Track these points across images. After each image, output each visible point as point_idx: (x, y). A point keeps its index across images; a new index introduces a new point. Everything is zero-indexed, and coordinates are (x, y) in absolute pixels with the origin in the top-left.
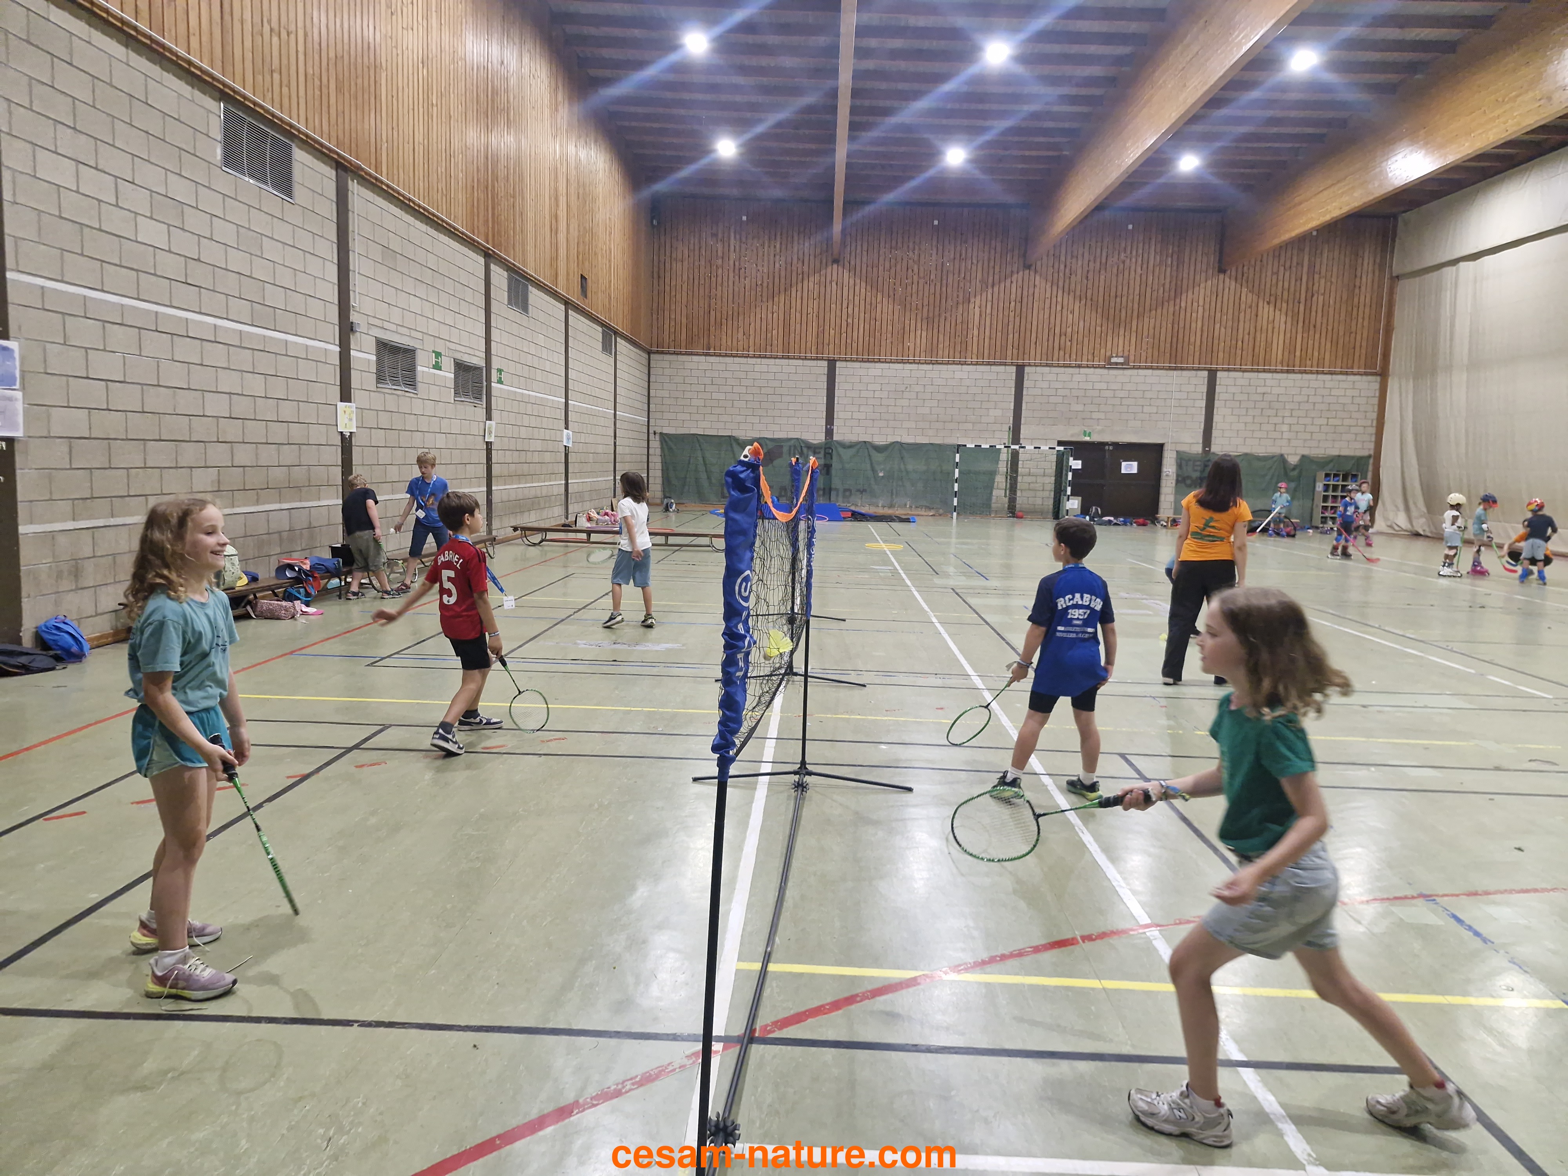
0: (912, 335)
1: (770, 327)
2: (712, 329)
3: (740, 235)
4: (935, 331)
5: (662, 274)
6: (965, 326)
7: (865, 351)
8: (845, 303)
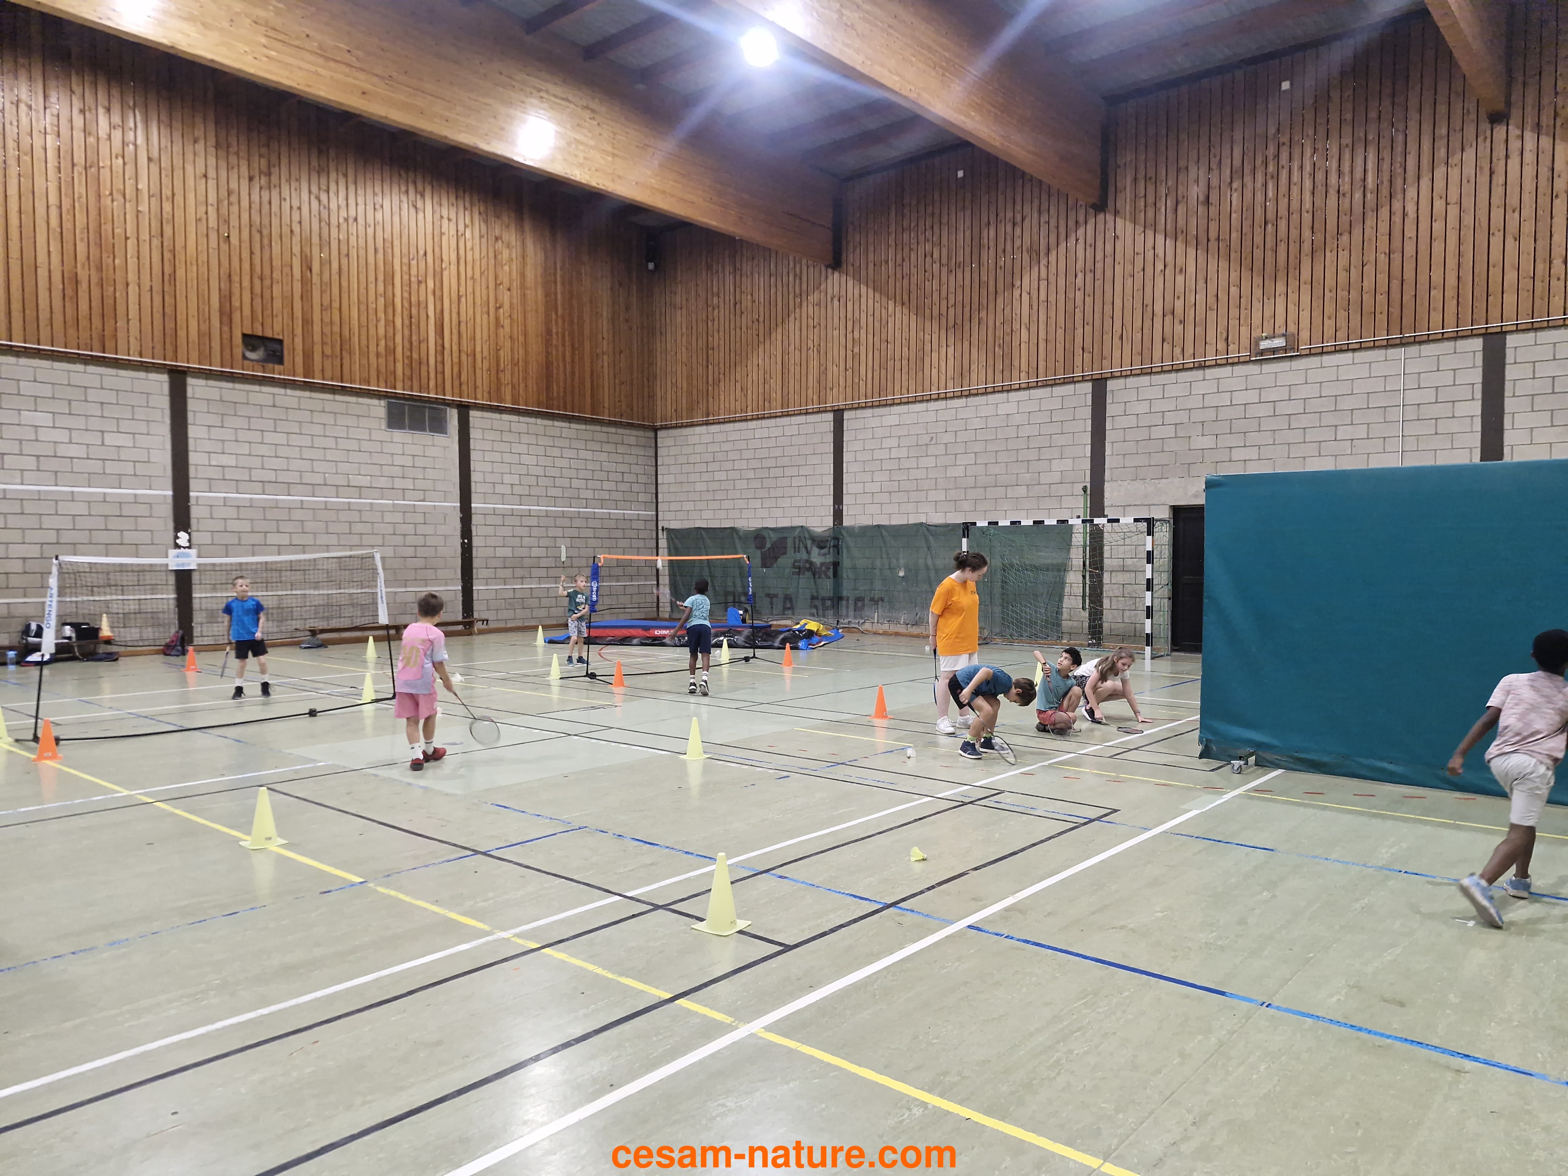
1: (768, 376)
7: (876, 389)
8: (850, 324)
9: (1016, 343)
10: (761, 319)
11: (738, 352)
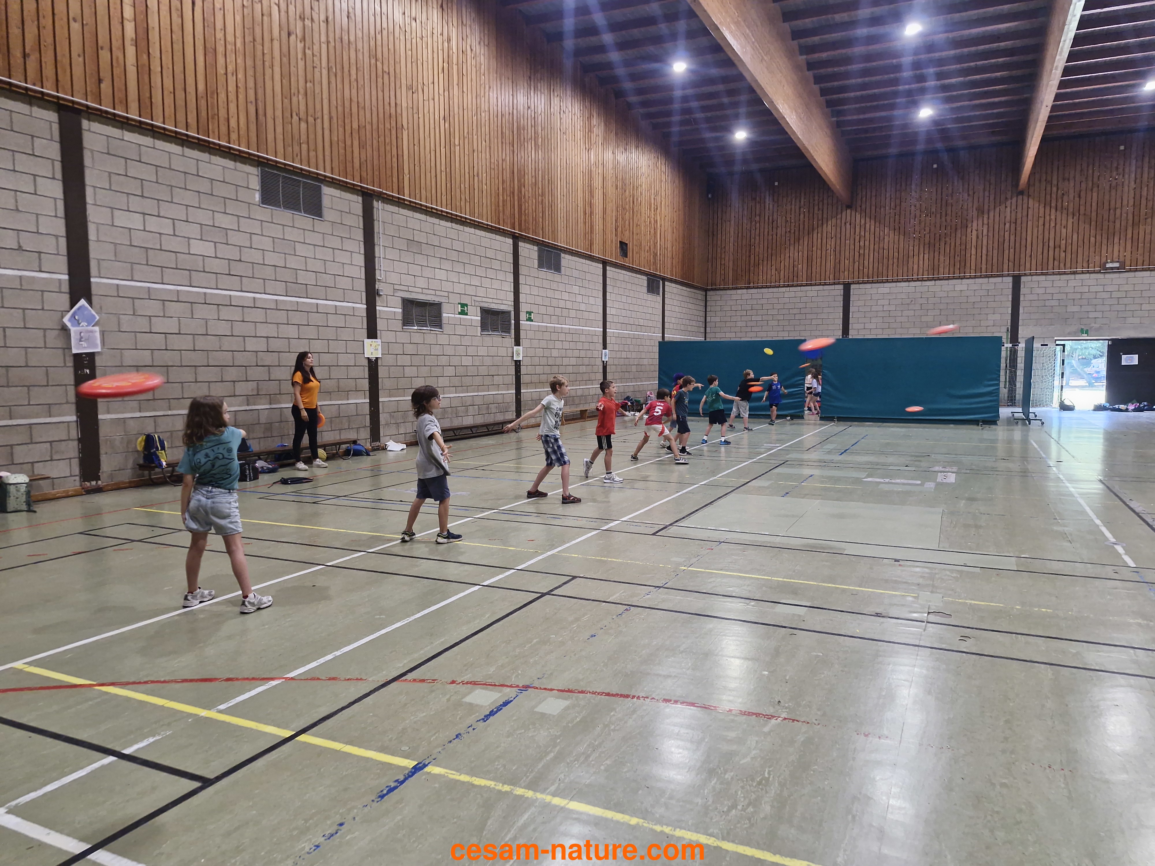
0: (916, 258)
1: (796, 263)
2: (752, 269)
3: (773, 196)
4: (936, 254)
5: (715, 233)
6: (963, 247)
7: (875, 274)
8: (857, 238)
9: (968, 255)
10: (792, 231)
11: (774, 248)
